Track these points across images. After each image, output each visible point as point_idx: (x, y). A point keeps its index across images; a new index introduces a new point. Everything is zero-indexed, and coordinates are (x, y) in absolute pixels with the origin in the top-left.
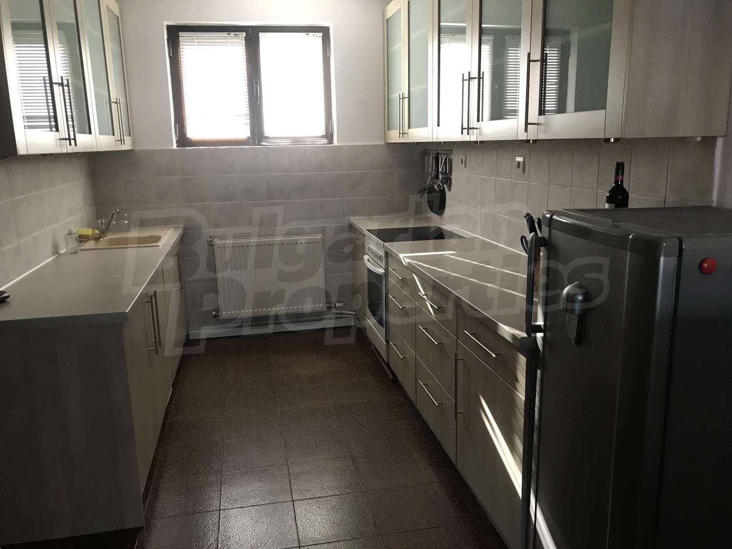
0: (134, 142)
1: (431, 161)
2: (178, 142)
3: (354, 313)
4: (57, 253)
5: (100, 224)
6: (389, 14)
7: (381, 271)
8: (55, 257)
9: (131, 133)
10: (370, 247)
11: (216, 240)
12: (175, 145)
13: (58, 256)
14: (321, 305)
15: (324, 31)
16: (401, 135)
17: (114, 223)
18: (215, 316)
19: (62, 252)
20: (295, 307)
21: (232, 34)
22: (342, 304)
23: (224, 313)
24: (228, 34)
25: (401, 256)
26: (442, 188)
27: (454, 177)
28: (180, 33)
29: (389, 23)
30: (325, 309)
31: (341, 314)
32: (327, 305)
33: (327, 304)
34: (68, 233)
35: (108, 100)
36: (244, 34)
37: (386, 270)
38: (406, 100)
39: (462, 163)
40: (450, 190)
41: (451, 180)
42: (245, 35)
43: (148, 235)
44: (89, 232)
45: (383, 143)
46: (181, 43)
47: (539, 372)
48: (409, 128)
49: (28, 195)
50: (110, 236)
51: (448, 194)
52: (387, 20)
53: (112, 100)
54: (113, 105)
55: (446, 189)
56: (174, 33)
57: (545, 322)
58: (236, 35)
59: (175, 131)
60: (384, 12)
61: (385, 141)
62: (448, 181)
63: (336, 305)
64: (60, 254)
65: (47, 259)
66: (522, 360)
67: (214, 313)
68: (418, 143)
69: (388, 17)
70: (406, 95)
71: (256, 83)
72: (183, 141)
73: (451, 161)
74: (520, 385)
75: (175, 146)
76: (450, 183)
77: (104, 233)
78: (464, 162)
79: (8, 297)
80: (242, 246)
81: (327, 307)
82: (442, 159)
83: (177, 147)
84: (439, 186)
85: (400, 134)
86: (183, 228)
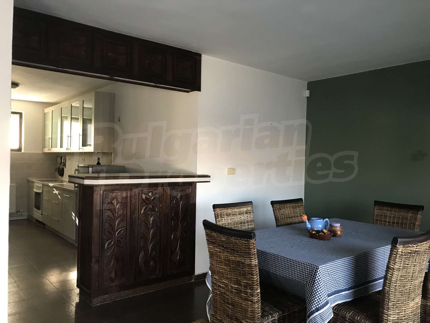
1: (59, 159)
3: (27, 214)
6: (45, 112)
7: (40, 192)
10: (36, 185)
14: (14, 210)
15: (21, 114)
16: (48, 150)
22: (22, 210)
27: (67, 164)
31: (22, 214)
33: (16, 210)
37: (43, 191)
38: (51, 140)
45: (41, 152)
48: (51, 148)
51: (65, 169)
55: (64, 168)
60: (43, 111)
62: (65, 165)
68: (55, 153)
70: (51, 138)
73: (66, 159)
76: (66, 166)
78: (70, 159)
82: (63, 158)
84: (62, 167)
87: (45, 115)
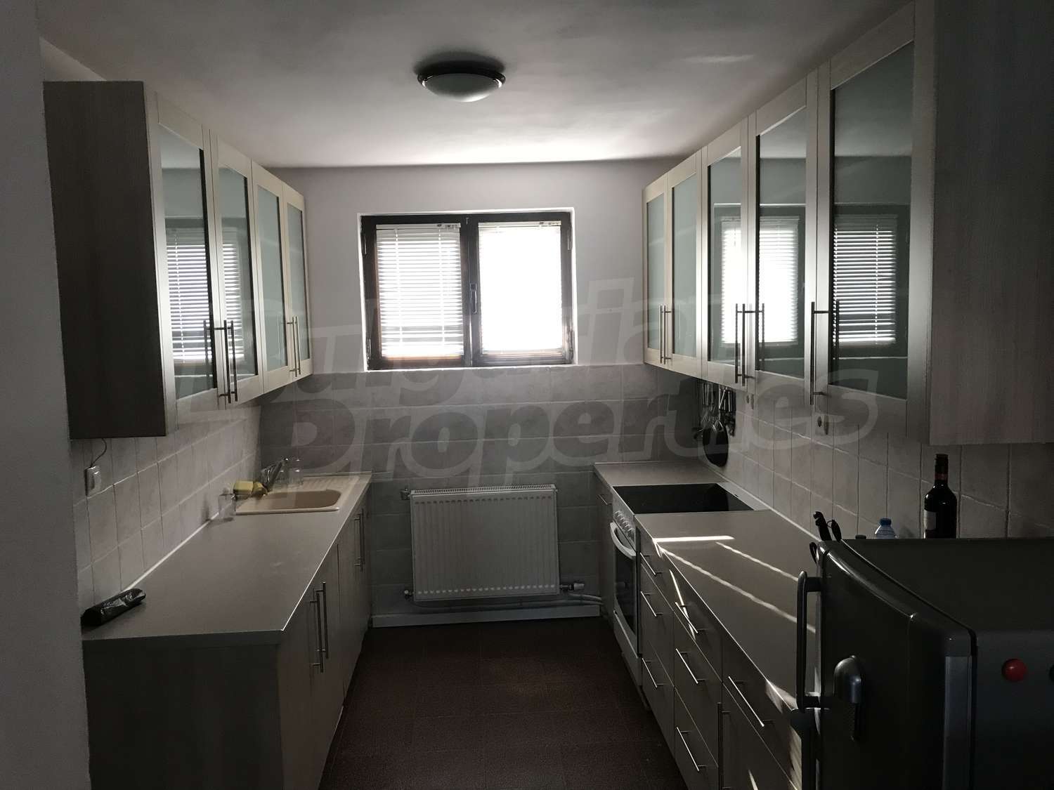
0: (313, 365)
2: (370, 363)
3: (599, 598)
4: (207, 520)
5: (263, 475)
6: (650, 198)
7: (631, 553)
8: (205, 525)
9: (311, 354)
10: (618, 514)
11: (413, 492)
12: (366, 366)
13: (209, 524)
14: (553, 586)
15: (563, 219)
16: (663, 359)
17: (282, 471)
18: (408, 596)
19: (213, 518)
20: (516, 588)
21: (444, 225)
22: (583, 585)
23: (420, 593)
24: (438, 226)
25: (655, 541)
26: (723, 430)
27: (739, 418)
28: (377, 225)
29: (650, 207)
30: (558, 593)
31: (581, 599)
32: (562, 586)
33: (560, 584)
34: (222, 493)
35: (282, 321)
36: (459, 225)
37: (638, 551)
38: (670, 315)
39: (748, 402)
40: (733, 434)
41: (734, 421)
42: (460, 227)
43: (323, 489)
44: (248, 486)
45: (641, 363)
46: (378, 239)
47: (817, 761)
48: (673, 351)
49: (177, 453)
50: (275, 490)
51: (731, 439)
52: (647, 204)
53: (288, 320)
54: (288, 326)
55: (729, 433)
56: (371, 226)
57: (822, 693)
58: (449, 226)
59: (367, 349)
60: (643, 194)
61: (644, 361)
62: (730, 421)
63: (575, 585)
64: (212, 521)
65: (195, 531)
66: (797, 739)
67: (406, 592)
69: (648, 201)
70: (670, 309)
71: (473, 287)
72: (377, 360)
73: (733, 396)
74: (795, 773)
75: (365, 369)
76: (734, 426)
77: (267, 487)
78: (750, 401)
79: (144, 597)
80: (447, 502)
81: (561, 589)
82: (722, 392)
83: (369, 369)
84: (718, 426)
85: (661, 358)
86: (370, 476)
87: (648, 209)
